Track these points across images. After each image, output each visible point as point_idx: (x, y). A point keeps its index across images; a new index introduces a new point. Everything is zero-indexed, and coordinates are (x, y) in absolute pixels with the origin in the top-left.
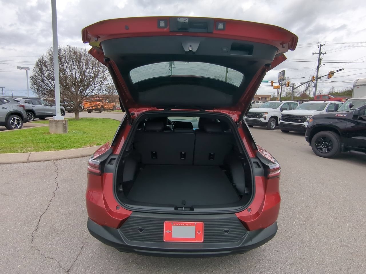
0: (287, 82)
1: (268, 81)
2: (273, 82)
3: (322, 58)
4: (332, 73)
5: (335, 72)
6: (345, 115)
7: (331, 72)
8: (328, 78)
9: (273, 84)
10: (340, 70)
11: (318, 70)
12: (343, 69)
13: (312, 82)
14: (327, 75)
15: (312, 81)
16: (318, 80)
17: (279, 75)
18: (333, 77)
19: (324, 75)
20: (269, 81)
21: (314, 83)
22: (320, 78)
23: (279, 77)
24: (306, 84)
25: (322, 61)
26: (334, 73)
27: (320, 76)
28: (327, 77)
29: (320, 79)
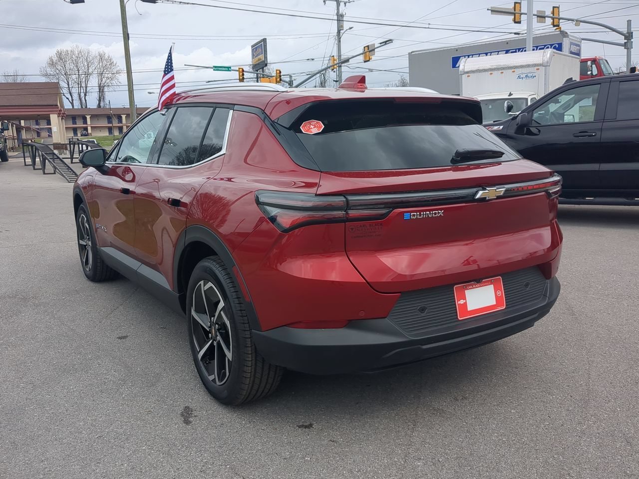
0: (277, 70)
1: (230, 67)
2: (243, 71)
3: (344, 14)
4: (370, 49)
5: (376, 47)
6: (501, 127)
7: (368, 46)
8: (365, 62)
9: (243, 75)
10: (386, 43)
11: (340, 41)
12: (390, 41)
13: (332, 70)
14: (362, 54)
15: (332, 67)
16: (343, 65)
17: (253, 50)
18: (373, 59)
19: (354, 55)
20: (232, 68)
21: (335, 73)
22: (347, 61)
23: (253, 58)
24: (318, 75)
25: (345, 19)
26: (374, 50)
27: (346, 57)
28: (361, 58)
29: (345, 64)
